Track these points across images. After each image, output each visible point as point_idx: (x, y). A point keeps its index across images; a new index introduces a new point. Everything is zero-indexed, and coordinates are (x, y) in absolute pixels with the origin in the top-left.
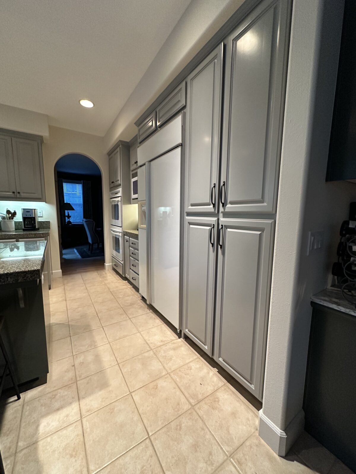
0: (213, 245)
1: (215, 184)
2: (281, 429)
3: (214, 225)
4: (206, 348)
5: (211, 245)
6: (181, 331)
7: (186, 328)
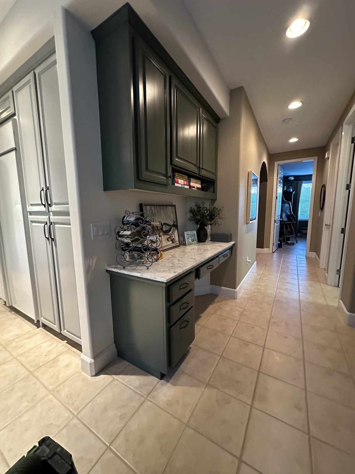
0: (48, 238)
1: (43, 188)
2: (91, 358)
3: (47, 222)
4: (56, 327)
5: (47, 239)
6: (38, 321)
7: (42, 316)
